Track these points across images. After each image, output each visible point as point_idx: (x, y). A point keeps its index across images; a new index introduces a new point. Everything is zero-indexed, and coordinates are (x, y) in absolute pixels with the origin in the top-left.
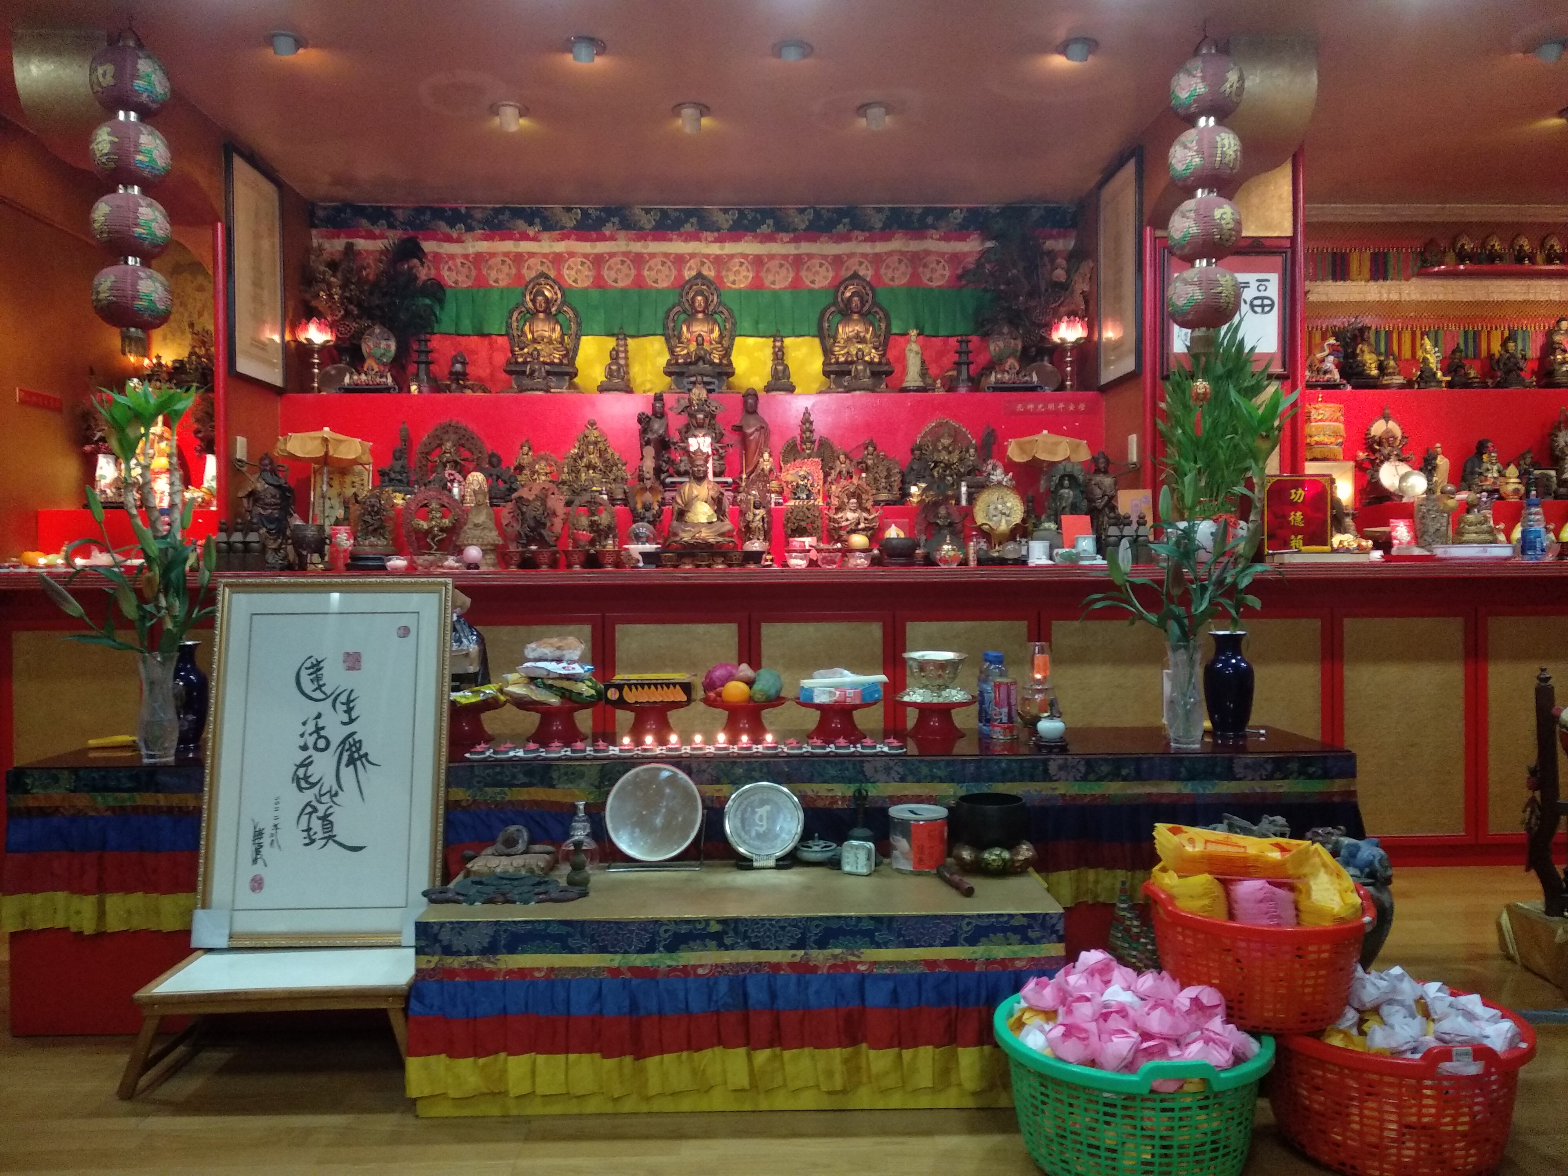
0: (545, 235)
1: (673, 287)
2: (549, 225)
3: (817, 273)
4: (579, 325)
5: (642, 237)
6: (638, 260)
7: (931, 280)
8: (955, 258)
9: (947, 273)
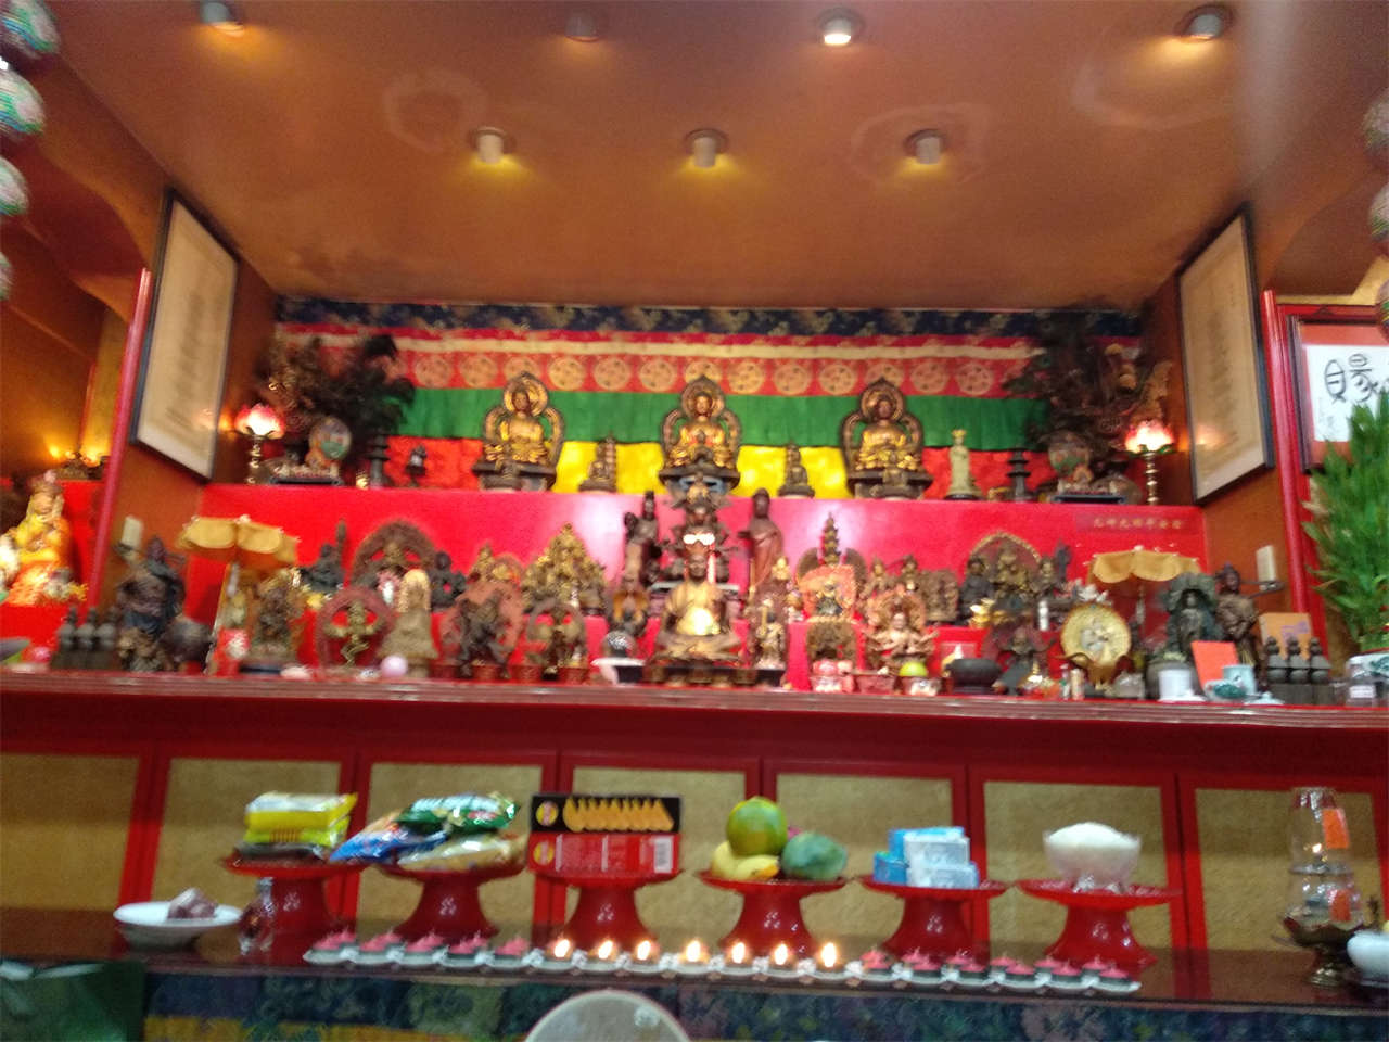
0: (533, 335)
1: (672, 391)
2: (537, 323)
3: (838, 379)
4: (563, 429)
5: (640, 337)
6: (635, 362)
7: (970, 388)
8: (998, 366)
9: (990, 381)
